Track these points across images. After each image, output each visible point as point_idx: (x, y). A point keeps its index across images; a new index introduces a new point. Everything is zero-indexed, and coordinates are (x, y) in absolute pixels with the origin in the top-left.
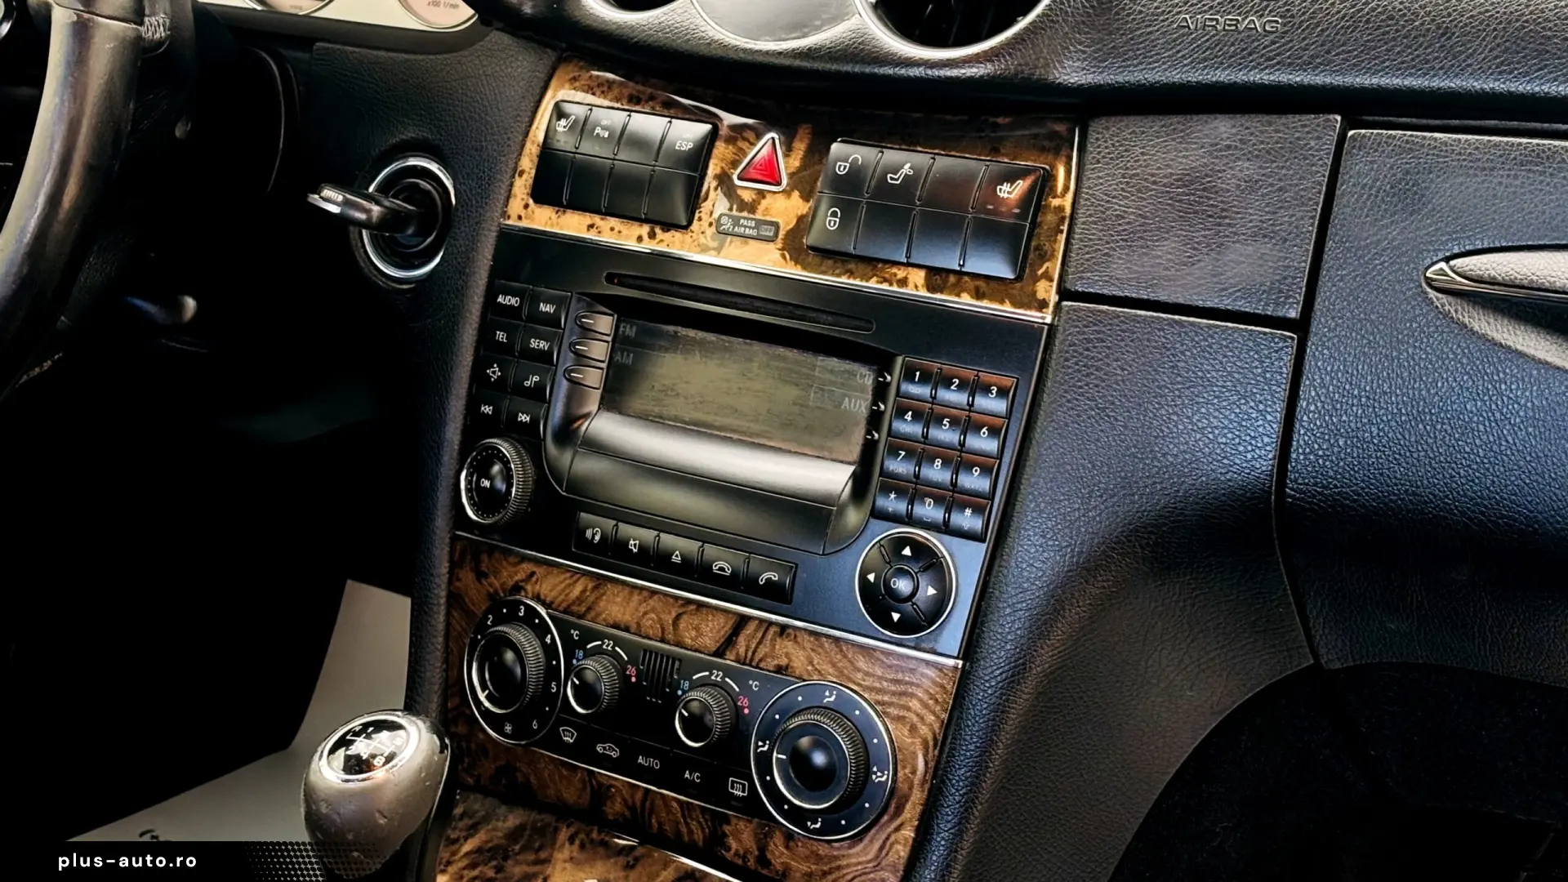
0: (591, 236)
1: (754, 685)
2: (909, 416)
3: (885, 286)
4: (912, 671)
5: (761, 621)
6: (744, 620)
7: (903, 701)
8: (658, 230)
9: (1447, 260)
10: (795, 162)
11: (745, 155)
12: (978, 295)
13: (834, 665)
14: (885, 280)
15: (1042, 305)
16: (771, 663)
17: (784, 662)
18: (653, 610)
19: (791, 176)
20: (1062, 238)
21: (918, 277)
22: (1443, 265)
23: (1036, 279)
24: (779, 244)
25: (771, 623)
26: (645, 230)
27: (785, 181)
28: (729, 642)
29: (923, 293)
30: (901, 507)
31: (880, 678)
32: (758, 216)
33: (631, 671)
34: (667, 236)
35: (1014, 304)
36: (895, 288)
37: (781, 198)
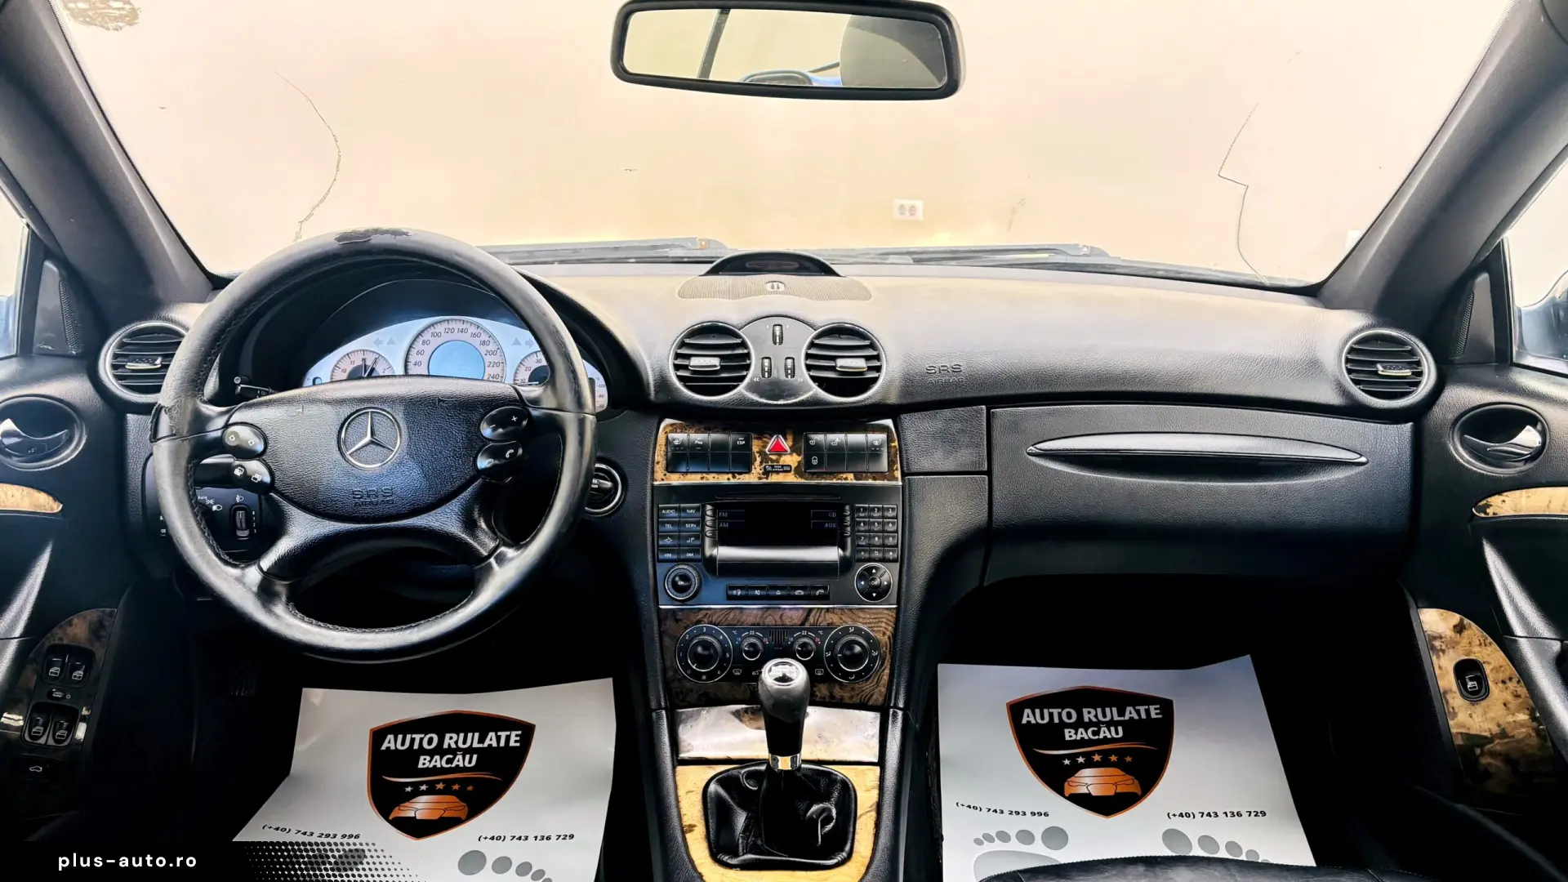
0: (704, 481)
1: (821, 632)
2: (862, 524)
3: (840, 481)
4: (881, 613)
5: (818, 608)
6: (811, 610)
7: (879, 624)
8: (736, 475)
9: (1033, 445)
10: (791, 443)
11: (768, 443)
12: (874, 479)
13: (850, 618)
14: (839, 479)
15: (896, 479)
16: (825, 623)
17: (830, 621)
18: (770, 615)
19: (790, 448)
20: (898, 456)
21: (851, 476)
22: (1031, 448)
23: (894, 471)
24: (793, 472)
25: (822, 609)
26: (730, 476)
27: (789, 450)
28: (806, 619)
29: (855, 481)
30: (867, 555)
31: (869, 619)
32: (781, 463)
33: (765, 640)
34: (741, 476)
35: (888, 480)
36: (844, 481)
37: (789, 456)
